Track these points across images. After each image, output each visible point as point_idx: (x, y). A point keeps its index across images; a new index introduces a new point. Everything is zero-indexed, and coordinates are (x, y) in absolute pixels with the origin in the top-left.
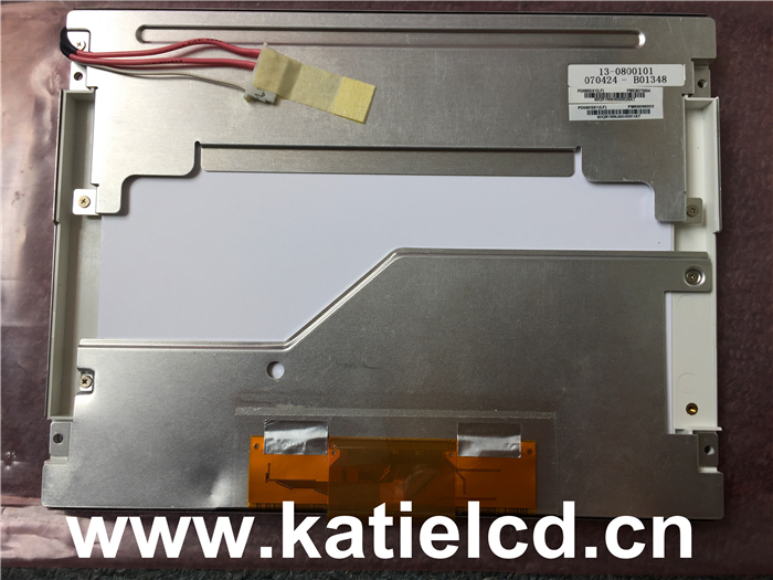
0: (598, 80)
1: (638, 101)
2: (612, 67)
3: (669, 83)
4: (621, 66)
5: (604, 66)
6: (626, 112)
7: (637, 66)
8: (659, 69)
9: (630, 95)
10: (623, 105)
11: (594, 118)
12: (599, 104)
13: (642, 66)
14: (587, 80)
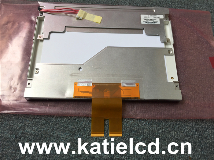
0: (147, 17)
1: (155, 21)
2: (149, 15)
3: (160, 18)
4: (151, 15)
5: (147, 15)
6: (153, 22)
7: (154, 15)
8: (158, 16)
9: (153, 20)
10: (152, 21)
11: (146, 23)
12: (147, 21)
13: (155, 15)
14: (144, 17)
